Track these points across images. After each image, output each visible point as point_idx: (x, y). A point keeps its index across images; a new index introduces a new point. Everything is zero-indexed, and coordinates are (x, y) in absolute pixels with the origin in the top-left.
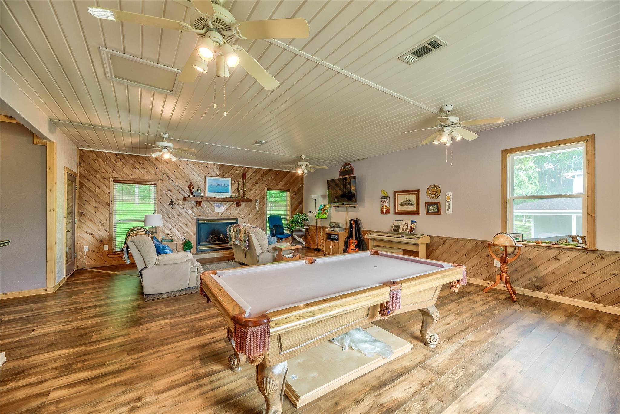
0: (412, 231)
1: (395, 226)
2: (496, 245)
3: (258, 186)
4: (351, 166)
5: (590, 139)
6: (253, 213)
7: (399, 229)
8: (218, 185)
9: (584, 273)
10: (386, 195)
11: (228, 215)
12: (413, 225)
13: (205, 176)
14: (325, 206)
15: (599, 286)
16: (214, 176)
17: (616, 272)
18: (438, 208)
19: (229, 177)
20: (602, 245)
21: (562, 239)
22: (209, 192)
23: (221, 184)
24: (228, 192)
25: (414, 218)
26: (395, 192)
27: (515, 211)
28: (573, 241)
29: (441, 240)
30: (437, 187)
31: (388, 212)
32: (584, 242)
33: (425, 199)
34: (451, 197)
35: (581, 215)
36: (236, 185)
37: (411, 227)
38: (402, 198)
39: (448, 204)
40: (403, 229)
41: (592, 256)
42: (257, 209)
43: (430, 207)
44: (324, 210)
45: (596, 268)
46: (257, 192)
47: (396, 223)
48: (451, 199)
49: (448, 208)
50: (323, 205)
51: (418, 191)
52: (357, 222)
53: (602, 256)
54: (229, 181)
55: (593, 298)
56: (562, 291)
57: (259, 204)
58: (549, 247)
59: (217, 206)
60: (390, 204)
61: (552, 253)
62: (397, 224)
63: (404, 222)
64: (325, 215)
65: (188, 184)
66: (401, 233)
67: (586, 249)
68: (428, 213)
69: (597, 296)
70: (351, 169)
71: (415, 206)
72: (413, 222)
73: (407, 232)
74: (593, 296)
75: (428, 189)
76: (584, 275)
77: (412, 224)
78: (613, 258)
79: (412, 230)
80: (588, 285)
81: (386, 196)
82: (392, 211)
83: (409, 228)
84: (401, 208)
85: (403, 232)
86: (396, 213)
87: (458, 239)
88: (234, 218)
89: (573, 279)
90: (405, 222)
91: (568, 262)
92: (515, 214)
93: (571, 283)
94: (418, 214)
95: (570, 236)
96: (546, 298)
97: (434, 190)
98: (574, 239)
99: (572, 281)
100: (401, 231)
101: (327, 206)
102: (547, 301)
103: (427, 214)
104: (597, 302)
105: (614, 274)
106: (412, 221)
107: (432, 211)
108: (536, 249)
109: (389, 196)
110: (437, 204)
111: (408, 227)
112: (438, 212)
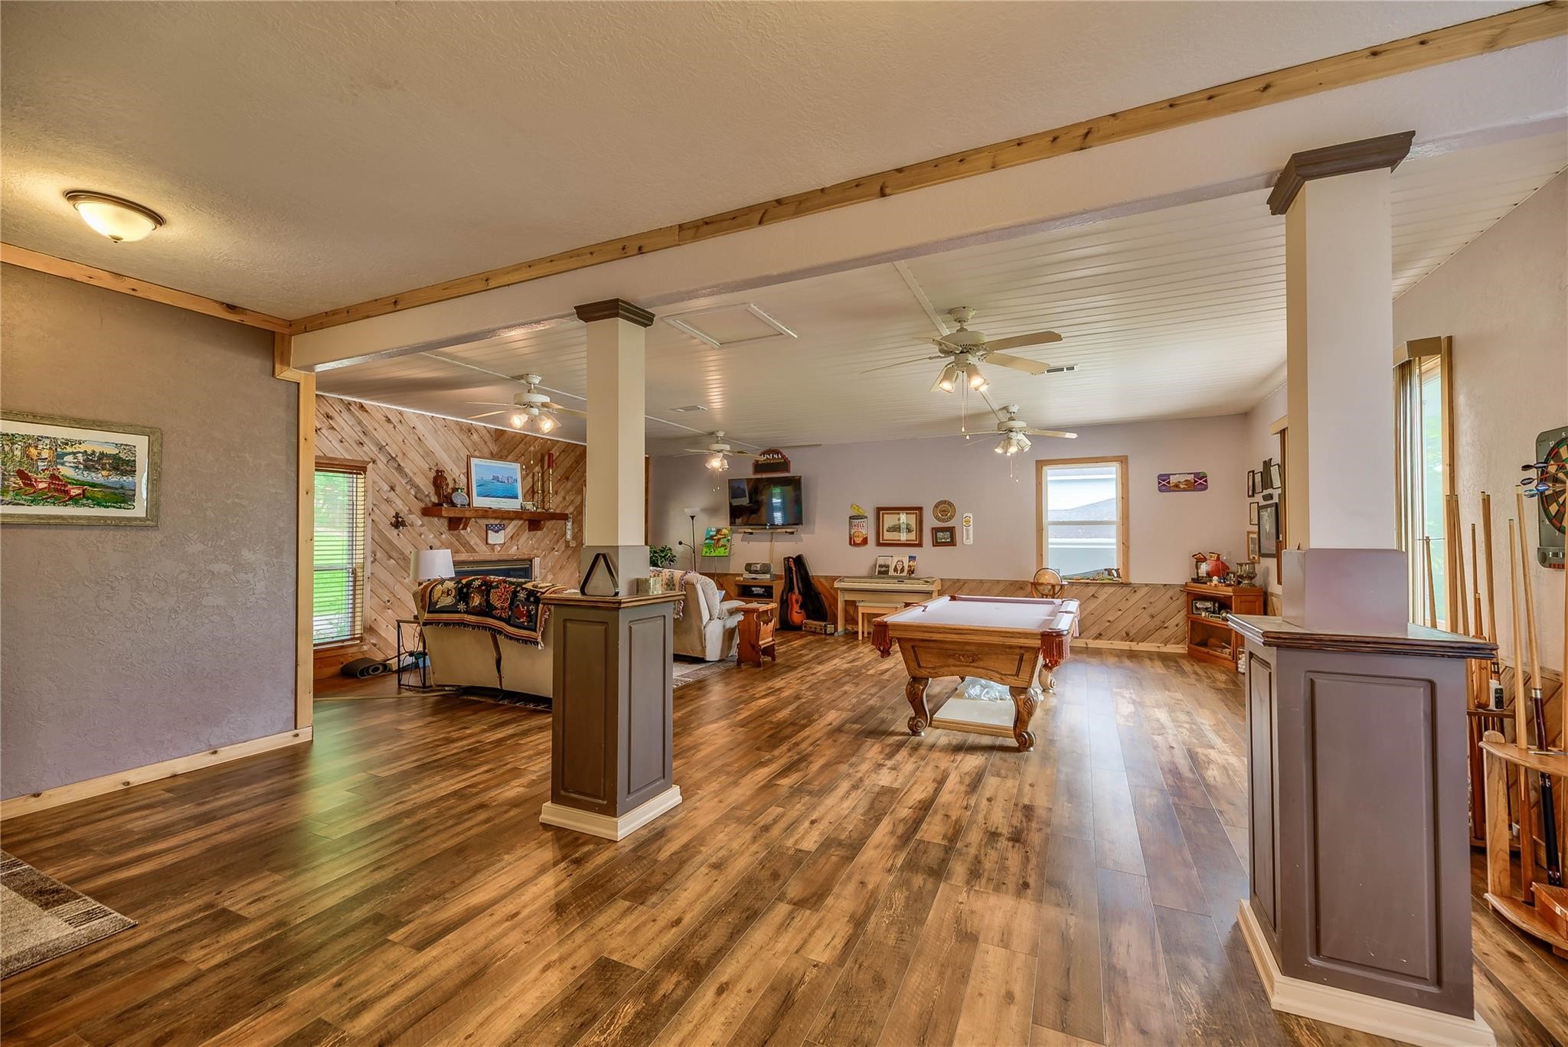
0: (913, 573)
1: (881, 566)
2: (1042, 584)
3: (569, 484)
4: (783, 456)
5: (1123, 460)
6: (561, 546)
7: (888, 571)
8: (496, 479)
9: (1120, 610)
10: (861, 512)
11: (513, 551)
12: (911, 563)
13: (469, 458)
14: (718, 531)
15: (1131, 624)
16: (486, 456)
17: (1144, 606)
18: (952, 537)
19: (516, 461)
20: (1134, 579)
21: (1098, 573)
22: (478, 495)
23: (500, 477)
24: (516, 497)
25: (912, 551)
26: (879, 509)
27: (1050, 540)
28: (1109, 575)
29: (957, 584)
30: (950, 504)
31: (865, 541)
32: (1119, 576)
33: (930, 522)
34: (971, 519)
35: (1115, 547)
36: (529, 479)
37: (910, 566)
38: (889, 520)
39: (967, 530)
40: (896, 570)
41: (1127, 590)
42: (569, 537)
43: (940, 535)
44: (719, 539)
45: (1131, 603)
46: (567, 498)
47: (881, 561)
48: (971, 523)
49: (967, 536)
50: (713, 529)
51: (920, 509)
52: (799, 561)
53: (1135, 589)
54: (515, 469)
55: (1128, 637)
56: (1100, 635)
57: (573, 524)
58: (1087, 583)
59: (492, 530)
60: (867, 529)
61: (1092, 590)
62: (883, 563)
63: (895, 560)
64: (723, 548)
65: (433, 474)
66: (893, 577)
67: (1122, 583)
68: (936, 543)
69: (1131, 635)
70: (783, 461)
71: (914, 532)
72: (912, 558)
73: (905, 574)
74: (1127, 634)
75: (936, 506)
76: (1120, 613)
77: (909, 562)
78: (1144, 591)
79: (911, 572)
80: (1123, 623)
81: (859, 516)
82: (872, 540)
83: (906, 569)
84: (888, 536)
85: (896, 574)
86: (879, 544)
87: (981, 581)
88: (526, 557)
89: (1111, 619)
90: (897, 558)
91: (1106, 600)
92: (1050, 546)
93: (1108, 624)
94: (920, 545)
95: (1106, 570)
96: (1085, 645)
97: (945, 508)
98: (1109, 571)
99: (1109, 621)
100: (891, 573)
101: (725, 531)
102: (1087, 648)
103: (934, 546)
104: (1131, 641)
105: (1144, 608)
106: (910, 557)
107: (943, 540)
108: (1074, 587)
109: (866, 515)
110: (951, 530)
111: (903, 567)
112: (952, 543)
